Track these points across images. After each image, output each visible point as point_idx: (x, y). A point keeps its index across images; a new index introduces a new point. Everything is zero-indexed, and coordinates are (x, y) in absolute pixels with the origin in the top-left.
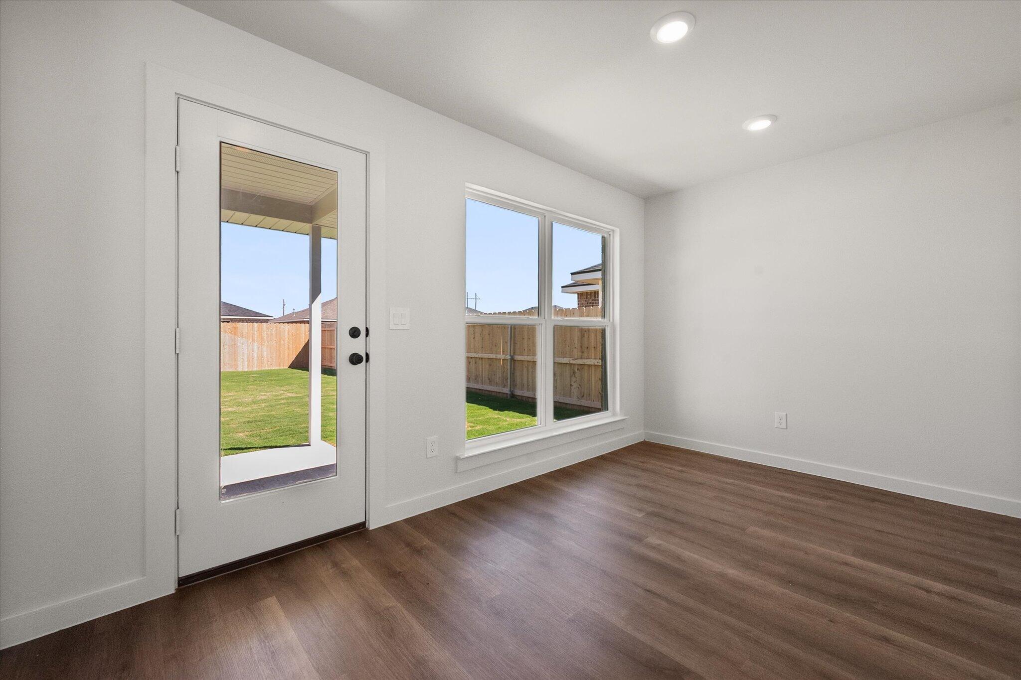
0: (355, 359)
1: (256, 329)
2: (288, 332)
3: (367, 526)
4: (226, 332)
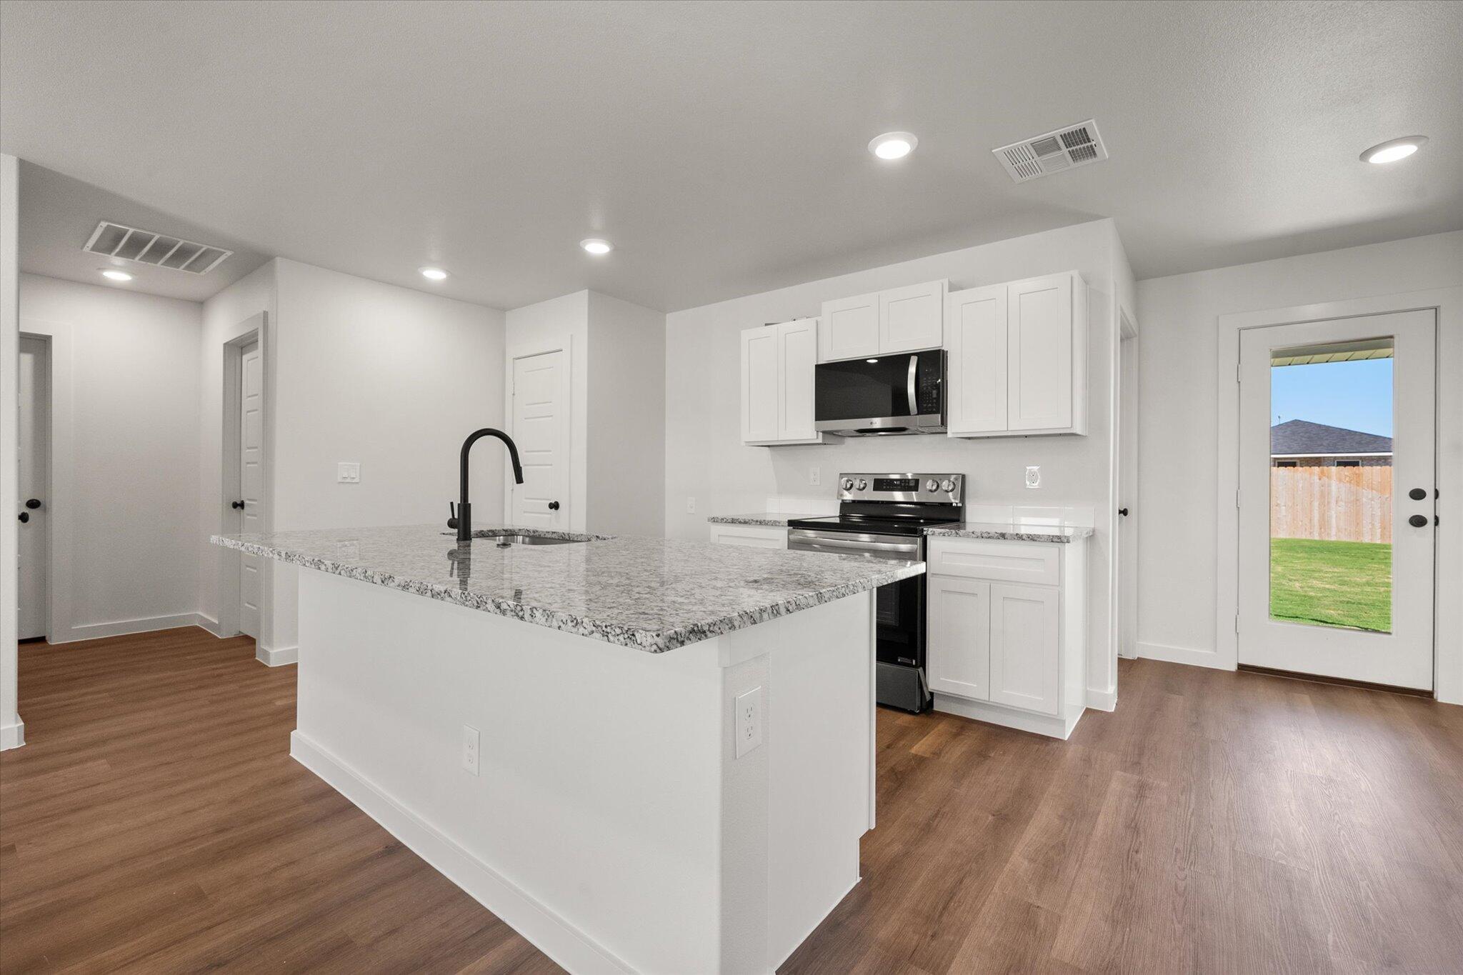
0: (1418, 521)
3: (1435, 697)
4: (1340, 480)
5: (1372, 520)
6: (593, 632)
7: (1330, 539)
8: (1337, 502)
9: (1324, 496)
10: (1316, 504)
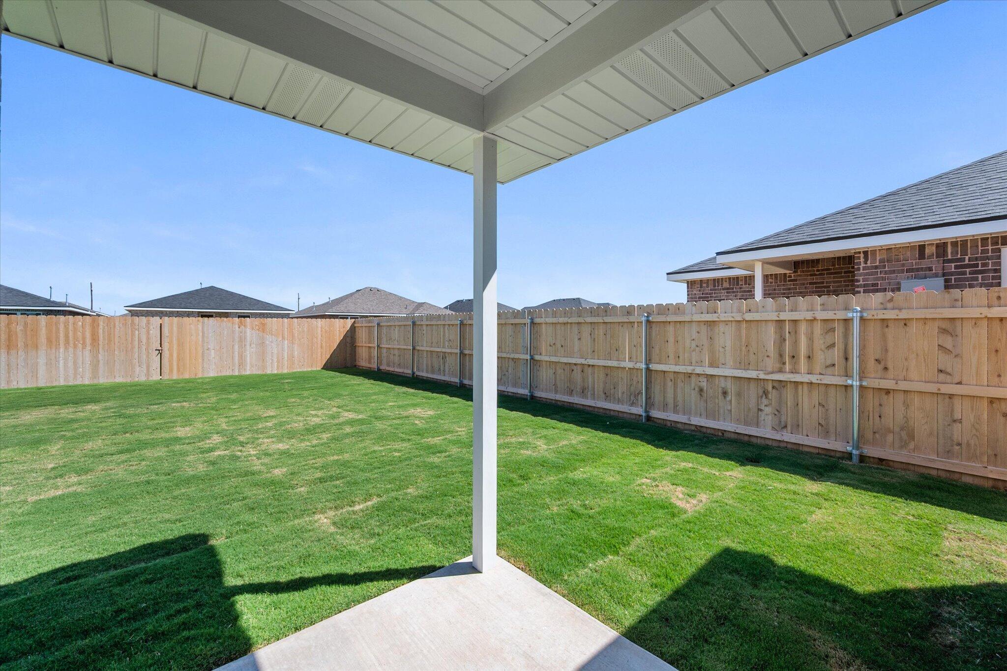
1: (286, 325)
2: (321, 328)
4: (253, 329)
5: (272, 357)
7: (246, 374)
8: (250, 345)
9: (242, 340)
10: (236, 347)
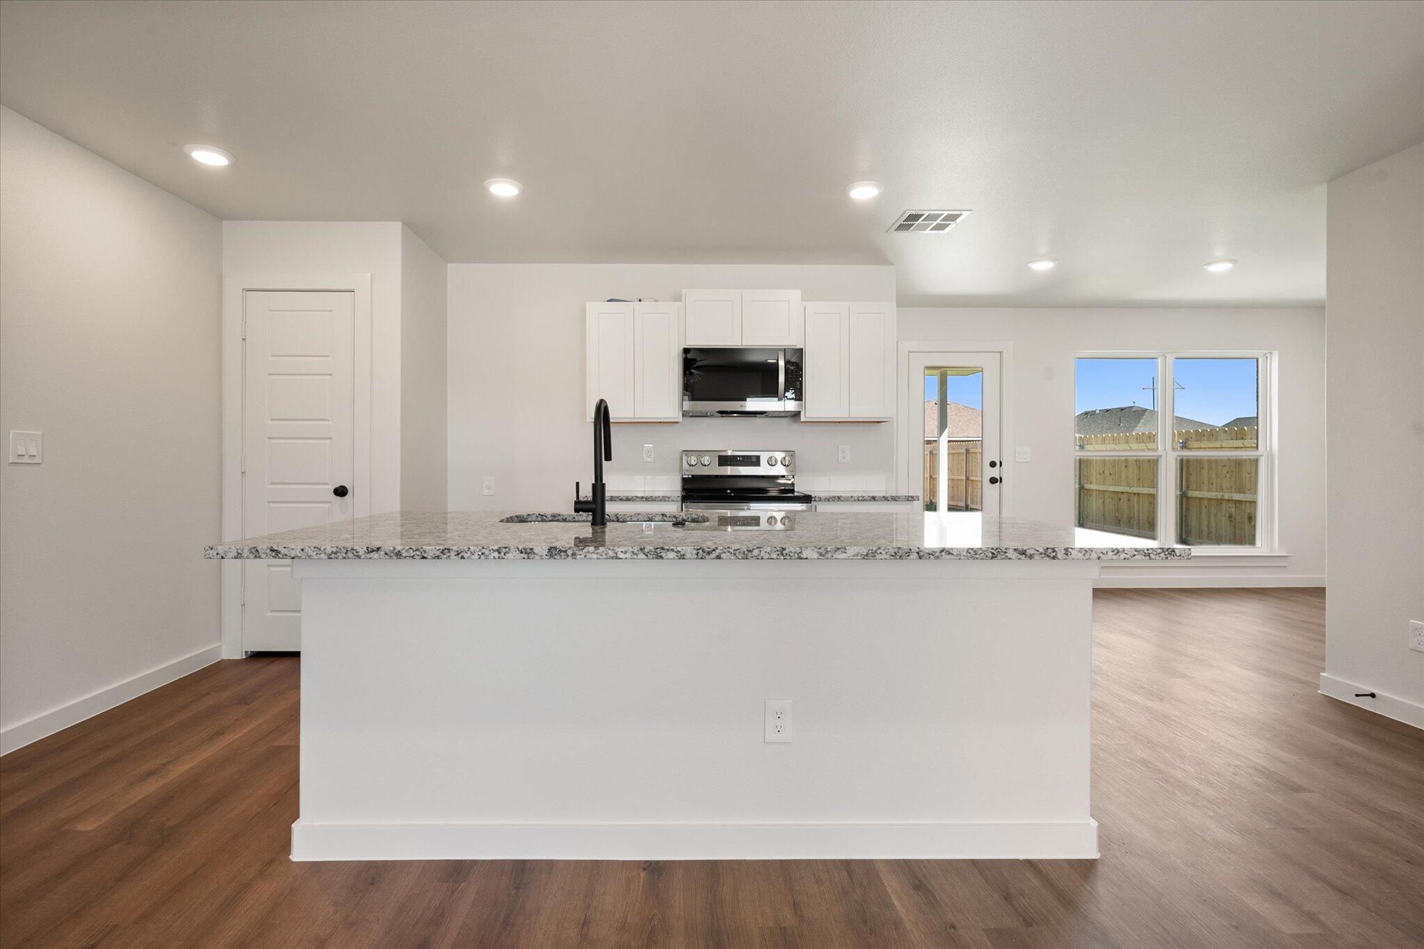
0: (993, 481)
6: (1135, 555)
